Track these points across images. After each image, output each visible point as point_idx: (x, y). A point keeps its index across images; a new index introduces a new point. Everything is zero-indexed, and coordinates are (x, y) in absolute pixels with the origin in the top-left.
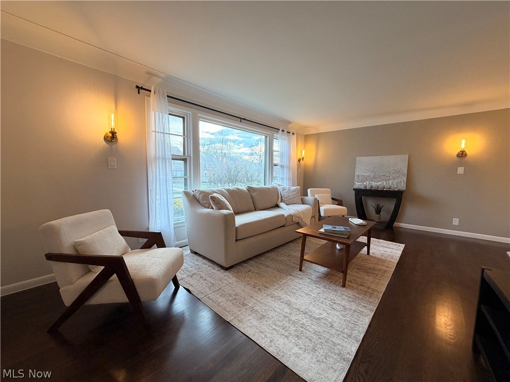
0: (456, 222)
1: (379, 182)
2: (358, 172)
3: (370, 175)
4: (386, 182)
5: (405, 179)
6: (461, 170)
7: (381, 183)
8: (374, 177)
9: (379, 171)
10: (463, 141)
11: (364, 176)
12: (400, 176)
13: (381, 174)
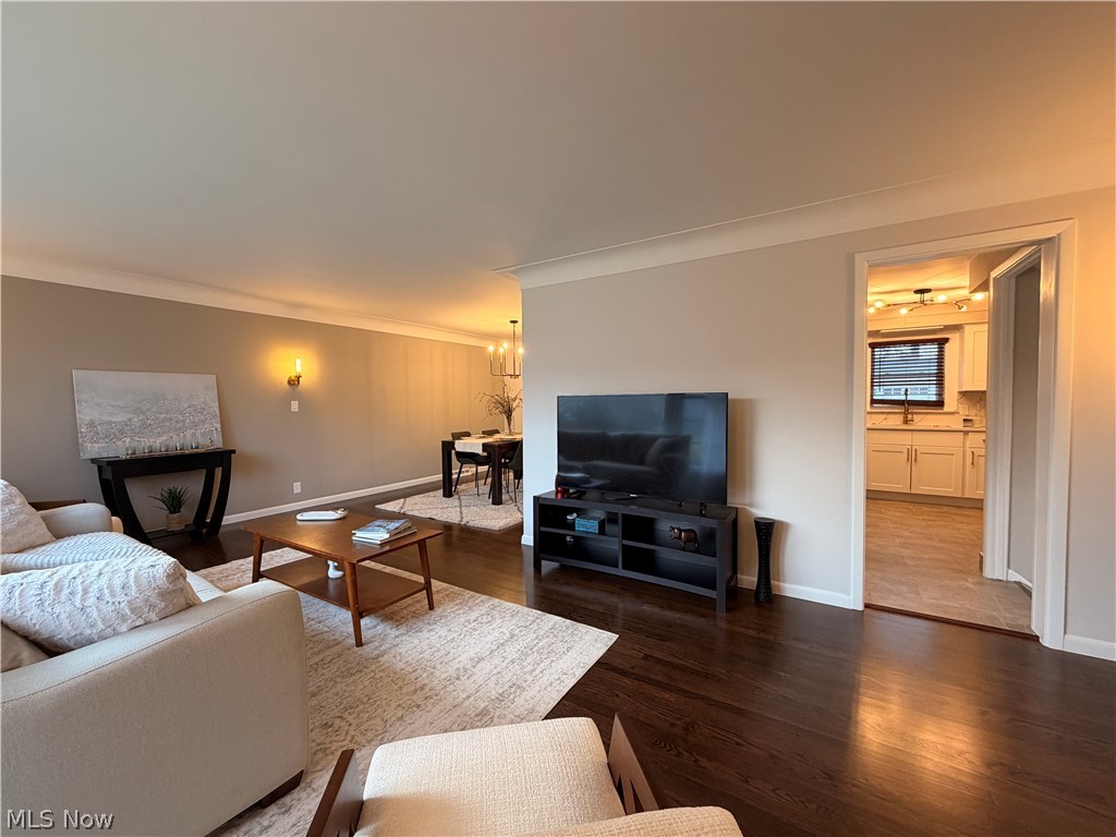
0: (297, 488)
1: (159, 435)
2: (85, 414)
3: (130, 420)
4: (179, 435)
5: (219, 426)
6: (295, 406)
7: (164, 438)
8: (144, 425)
9: (154, 409)
10: (298, 362)
11: (110, 423)
12: (206, 419)
13: (162, 416)
